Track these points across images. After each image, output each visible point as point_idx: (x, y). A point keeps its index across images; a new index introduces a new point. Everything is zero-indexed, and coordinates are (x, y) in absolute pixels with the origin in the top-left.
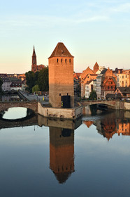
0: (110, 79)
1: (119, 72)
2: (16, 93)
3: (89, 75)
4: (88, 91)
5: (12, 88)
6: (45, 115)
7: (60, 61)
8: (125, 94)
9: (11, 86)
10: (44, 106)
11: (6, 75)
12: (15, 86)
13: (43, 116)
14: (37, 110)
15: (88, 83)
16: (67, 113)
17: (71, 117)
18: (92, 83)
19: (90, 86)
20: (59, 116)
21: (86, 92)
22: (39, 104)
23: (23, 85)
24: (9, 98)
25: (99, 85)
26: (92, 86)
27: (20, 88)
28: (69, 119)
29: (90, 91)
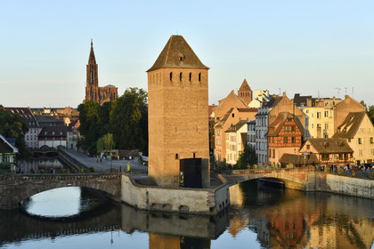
0: (289, 119)
1: (309, 102)
2: (53, 154)
3: (235, 111)
4: (234, 148)
5: (42, 143)
6: (141, 204)
7: (176, 78)
8: (325, 156)
9: (41, 137)
10: (139, 183)
11: (27, 110)
12: (50, 138)
13: (135, 208)
14: (119, 194)
15: (235, 128)
16: (197, 200)
17: (206, 209)
18: (244, 129)
19: (238, 135)
20: (175, 208)
21: (229, 151)
22: (125, 179)
23: (69, 135)
24: (34, 166)
25: (263, 134)
26: (243, 135)
27: (64, 143)
28: (201, 215)
29: (240, 148)
